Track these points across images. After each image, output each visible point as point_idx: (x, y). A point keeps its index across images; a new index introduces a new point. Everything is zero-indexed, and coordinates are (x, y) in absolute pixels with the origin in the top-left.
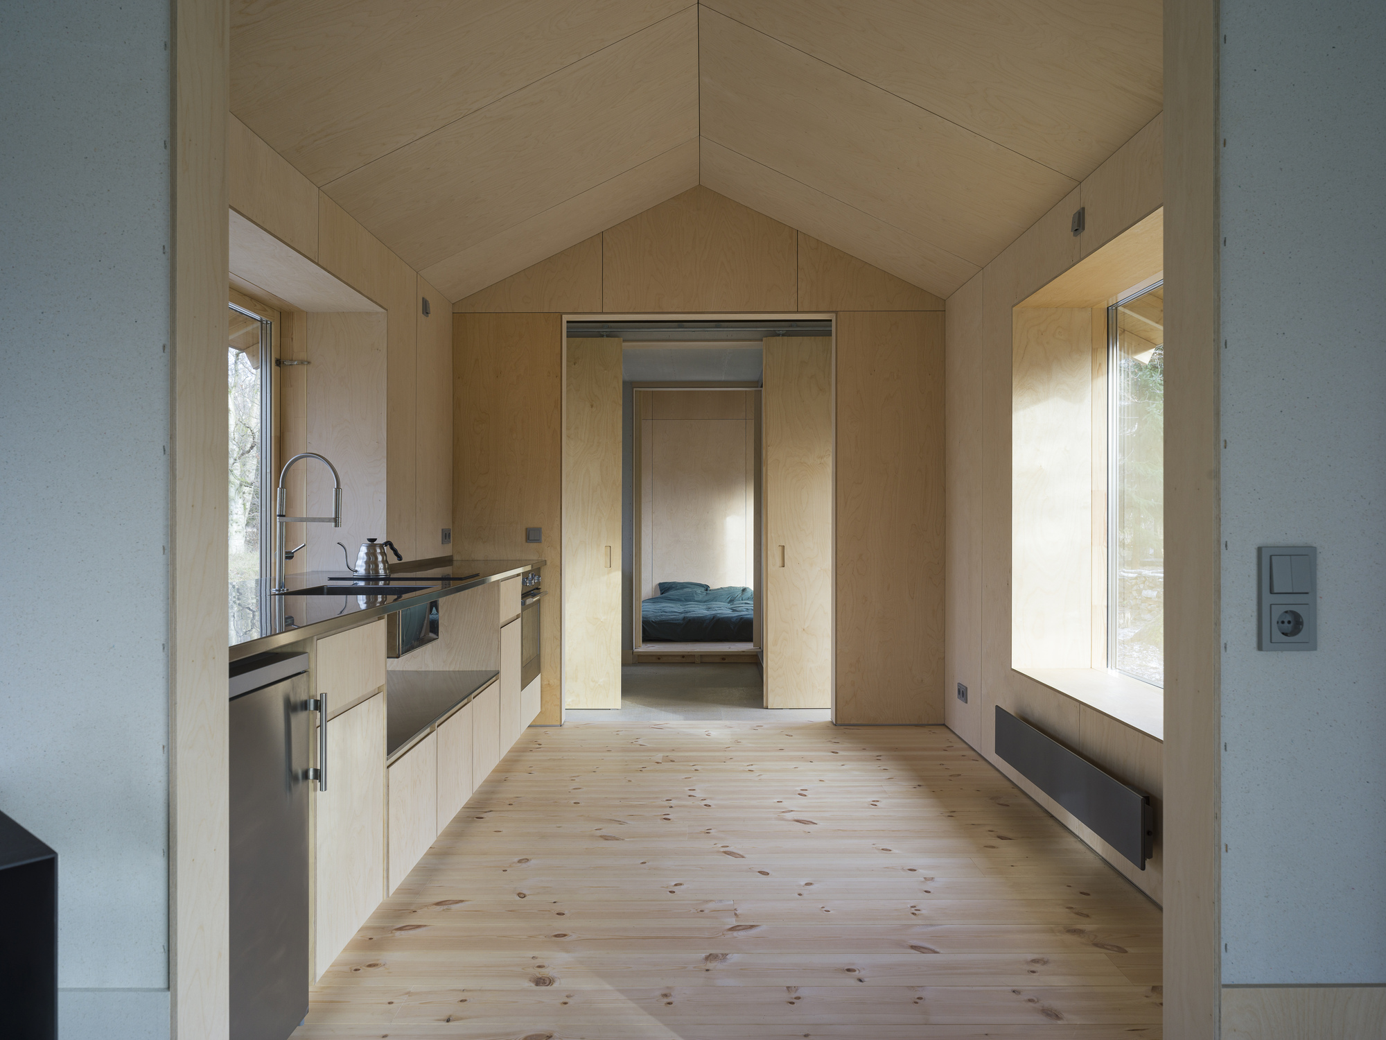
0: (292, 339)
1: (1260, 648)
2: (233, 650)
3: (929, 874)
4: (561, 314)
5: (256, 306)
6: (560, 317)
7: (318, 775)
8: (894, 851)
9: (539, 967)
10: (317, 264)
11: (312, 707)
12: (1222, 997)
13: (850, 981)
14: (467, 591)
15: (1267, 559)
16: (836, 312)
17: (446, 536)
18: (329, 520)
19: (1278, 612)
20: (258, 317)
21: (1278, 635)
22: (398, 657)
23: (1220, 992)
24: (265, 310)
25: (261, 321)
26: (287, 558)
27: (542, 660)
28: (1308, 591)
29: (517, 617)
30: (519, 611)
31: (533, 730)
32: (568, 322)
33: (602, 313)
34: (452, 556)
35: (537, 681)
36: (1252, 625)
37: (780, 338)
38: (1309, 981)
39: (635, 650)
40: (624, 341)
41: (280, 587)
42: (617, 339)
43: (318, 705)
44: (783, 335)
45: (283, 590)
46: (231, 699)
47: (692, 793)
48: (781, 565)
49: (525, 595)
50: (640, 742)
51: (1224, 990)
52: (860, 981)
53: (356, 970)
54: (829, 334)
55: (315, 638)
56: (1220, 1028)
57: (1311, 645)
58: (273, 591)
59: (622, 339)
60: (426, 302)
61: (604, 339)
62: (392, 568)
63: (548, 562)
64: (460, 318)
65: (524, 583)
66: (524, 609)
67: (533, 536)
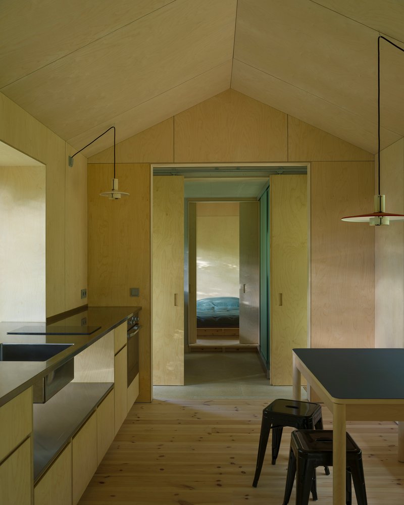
4: (151, 164)
6: (149, 165)
16: (310, 162)
17: (84, 294)
27: (140, 364)
29: (126, 345)
30: (126, 342)
32: (154, 168)
33: (174, 163)
34: (87, 305)
35: (136, 379)
37: (279, 175)
39: (190, 345)
40: (185, 178)
42: (181, 176)
44: (281, 174)
48: (280, 304)
49: (129, 332)
54: (306, 173)
59: (183, 177)
60: (71, 159)
61: (174, 176)
62: (50, 320)
63: (143, 308)
64: (92, 166)
65: (128, 324)
66: (129, 339)
67: (134, 293)
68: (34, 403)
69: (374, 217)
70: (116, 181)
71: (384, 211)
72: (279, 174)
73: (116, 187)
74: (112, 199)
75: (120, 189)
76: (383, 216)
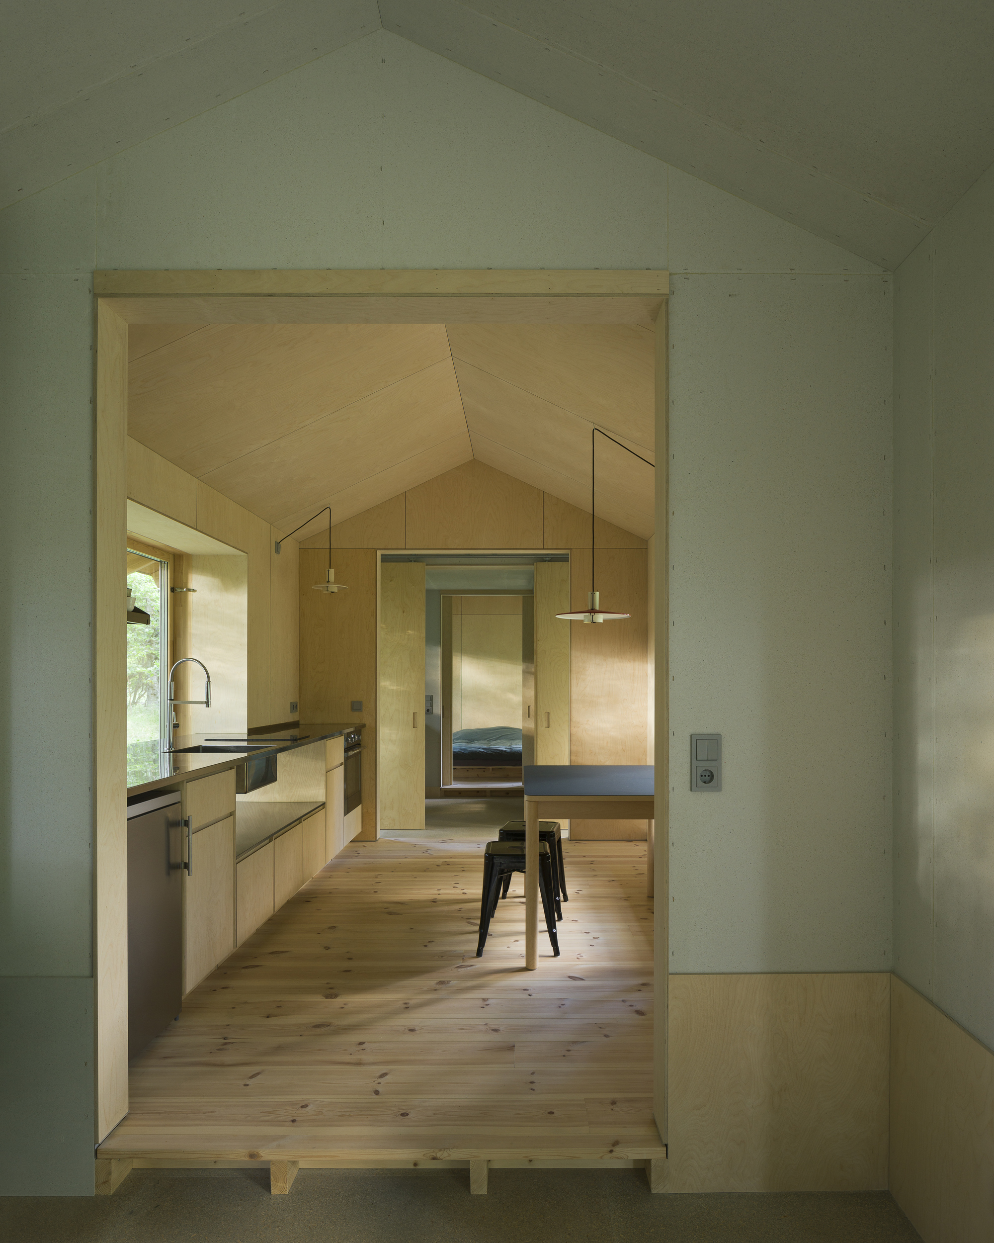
0: (182, 573)
1: (691, 790)
2: (129, 790)
3: (596, 935)
4: (376, 550)
5: (156, 552)
6: (375, 552)
7: (187, 866)
8: (579, 921)
9: (330, 988)
10: (196, 529)
11: (183, 824)
12: (669, 980)
13: (524, 996)
14: (303, 747)
15: (696, 741)
16: (571, 549)
17: (294, 707)
18: (201, 703)
19: (700, 771)
20: (159, 560)
21: (700, 783)
22: (246, 793)
23: (668, 977)
24: (163, 555)
25: (161, 562)
26: (174, 727)
27: (363, 794)
28: (716, 758)
29: (341, 764)
30: (342, 760)
31: (352, 844)
32: (382, 555)
33: (405, 549)
34: (298, 721)
35: (358, 809)
36: (688, 777)
37: (546, 563)
38: (718, 970)
39: (443, 787)
40: (427, 565)
41: (170, 747)
42: (421, 563)
43: (186, 823)
44: (549, 561)
45: (172, 749)
46: (128, 819)
47: (456, 885)
48: (547, 726)
49: (346, 750)
50: (429, 852)
51: (670, 976)
52: (530, 995)
53: (214, 990)
55: (185, 782)
56: (668, 997)
57: (718, 788)
58: (166, 750)
59: (424, 564)
60: (277, 544)
61: (413, 563)
62: (251, 731)
63: (367, 726)
64: (305, 552)
65: (346, 740)
66: (347, 759)
67: (356, 706)
68: (237, 793)
69: (588, 614)
70: (332, 571)
71: (597, 608)
72: (546, 561)
73: (332, 578)
74: (326, 592)
75: (337, 581)
76: (594, 613)
